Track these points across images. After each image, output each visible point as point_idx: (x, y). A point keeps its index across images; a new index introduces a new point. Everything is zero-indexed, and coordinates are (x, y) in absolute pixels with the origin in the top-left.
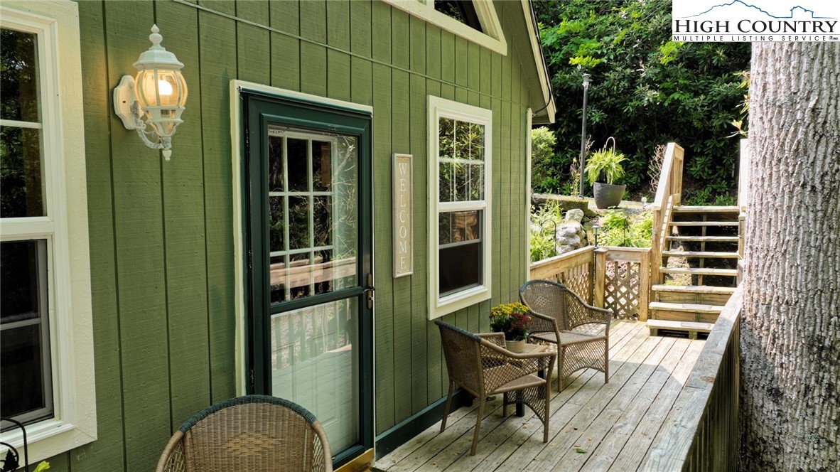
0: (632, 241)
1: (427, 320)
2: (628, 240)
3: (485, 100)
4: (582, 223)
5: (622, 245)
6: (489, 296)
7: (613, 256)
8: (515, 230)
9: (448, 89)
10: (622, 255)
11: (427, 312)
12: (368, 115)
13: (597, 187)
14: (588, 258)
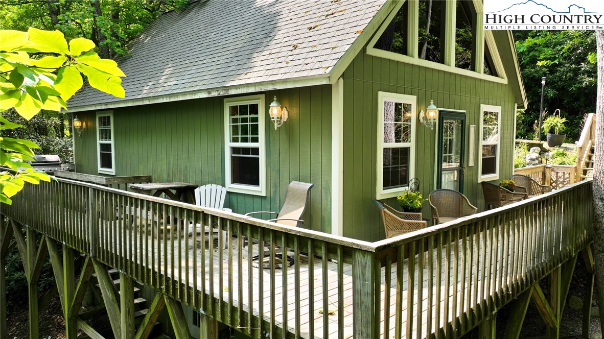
0: (566, 162)
1: (477, 183)
2: (564, 162)
3: (499, 102)
4: (540, 154)
5: (561, 164)
6: (498, 179)
7: (555, 169)
8: (509, 153)
9: (486, 101)
10: (560, 169)
11: (477, 180)
12: (464, 113)
13: (548, 136)
14: (542, 169)
